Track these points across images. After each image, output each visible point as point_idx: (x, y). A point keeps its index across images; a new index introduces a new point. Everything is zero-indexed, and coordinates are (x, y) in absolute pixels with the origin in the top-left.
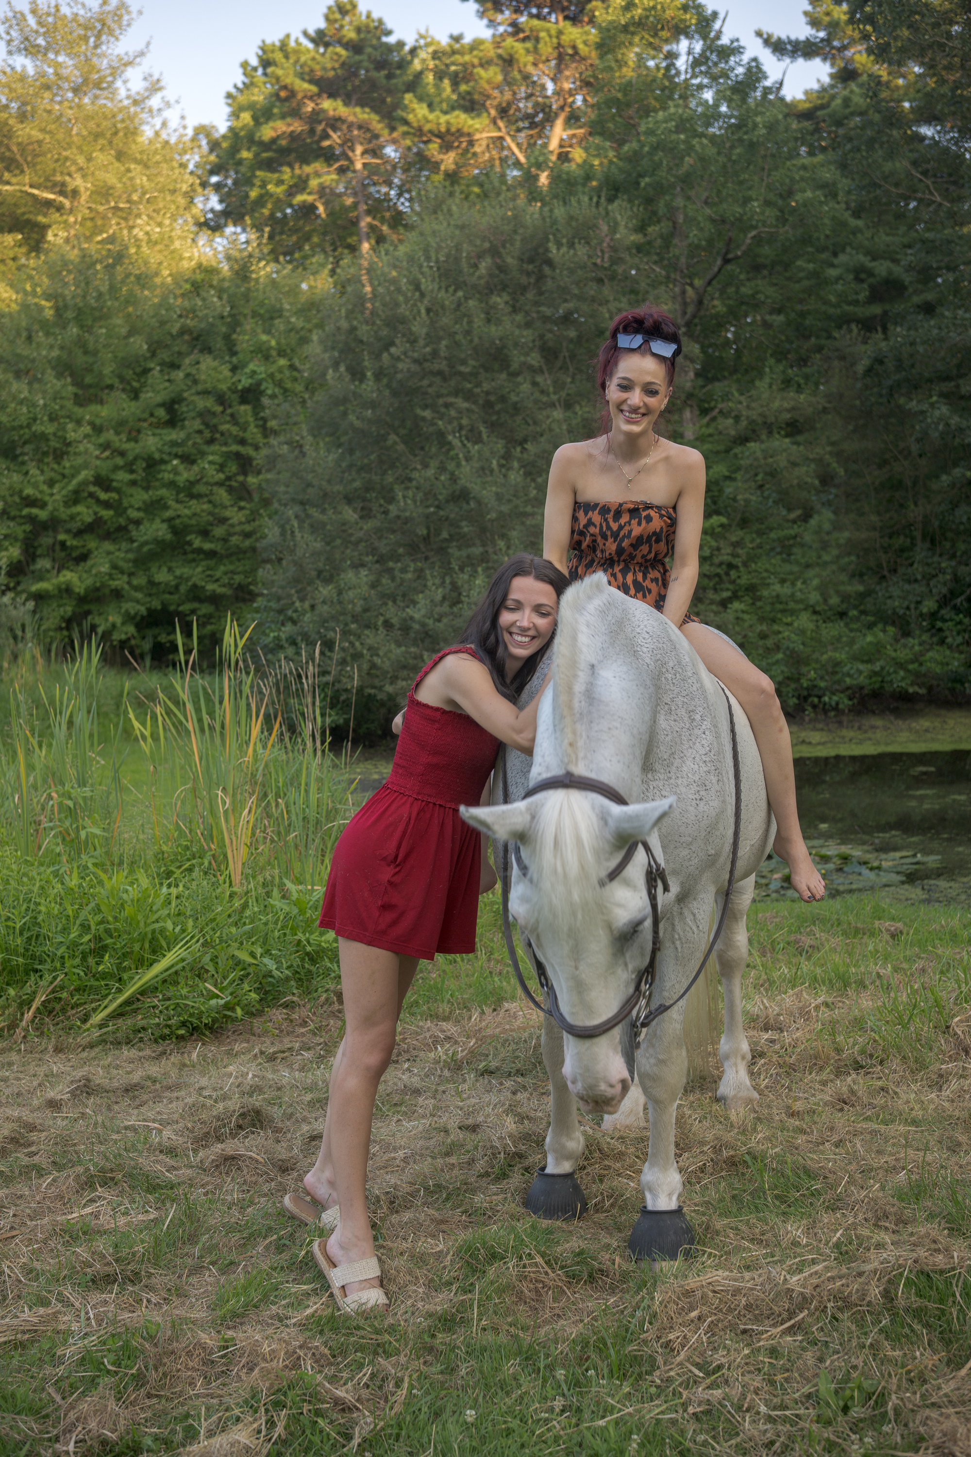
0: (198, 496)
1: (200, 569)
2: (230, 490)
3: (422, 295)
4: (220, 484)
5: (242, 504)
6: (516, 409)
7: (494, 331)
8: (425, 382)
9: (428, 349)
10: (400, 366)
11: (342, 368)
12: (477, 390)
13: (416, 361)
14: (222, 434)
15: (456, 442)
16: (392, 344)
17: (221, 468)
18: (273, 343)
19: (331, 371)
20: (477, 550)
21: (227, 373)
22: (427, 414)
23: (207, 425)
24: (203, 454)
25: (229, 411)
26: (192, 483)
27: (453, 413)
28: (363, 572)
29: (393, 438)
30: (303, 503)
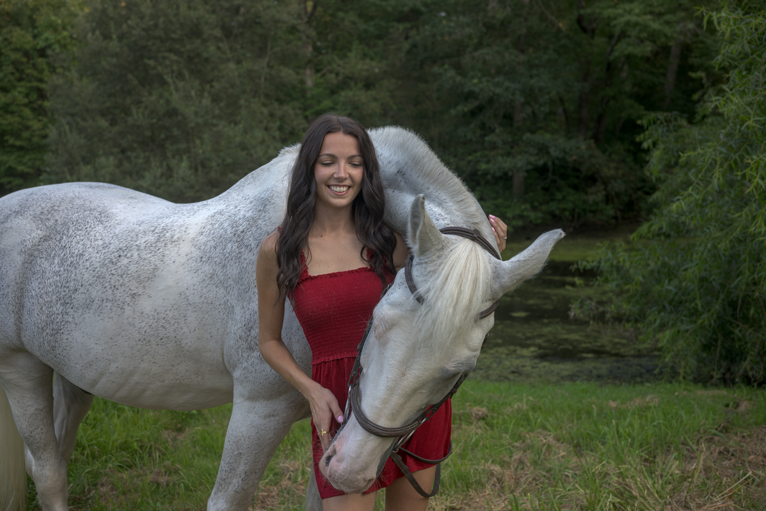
0: (12, 113)
1: (13, 157)
2: (33, 110)
4: (26, 105)
5: (41, 118)
6: (207, 60)
7: (192, 14)
8: (150, 43)
9: (151, 23)
10: (134, 32)
11: (98, 32)
12: (182, 49)
13: (144, 30)
14: (28, 75)
15: (169, 80)
16: (129, 18)
17: (27, 95)
18: (59, 22)
19: (90, 35)
20: (183, 146)
21: (29, 37)
22: (151, 63)
23: (18, 70)
24: (14, 87)
25: (31, 62)
26: (8, 105)
27: (167, 62)
28: (111, 158)
29: (130, 76)
30: (73, 115)
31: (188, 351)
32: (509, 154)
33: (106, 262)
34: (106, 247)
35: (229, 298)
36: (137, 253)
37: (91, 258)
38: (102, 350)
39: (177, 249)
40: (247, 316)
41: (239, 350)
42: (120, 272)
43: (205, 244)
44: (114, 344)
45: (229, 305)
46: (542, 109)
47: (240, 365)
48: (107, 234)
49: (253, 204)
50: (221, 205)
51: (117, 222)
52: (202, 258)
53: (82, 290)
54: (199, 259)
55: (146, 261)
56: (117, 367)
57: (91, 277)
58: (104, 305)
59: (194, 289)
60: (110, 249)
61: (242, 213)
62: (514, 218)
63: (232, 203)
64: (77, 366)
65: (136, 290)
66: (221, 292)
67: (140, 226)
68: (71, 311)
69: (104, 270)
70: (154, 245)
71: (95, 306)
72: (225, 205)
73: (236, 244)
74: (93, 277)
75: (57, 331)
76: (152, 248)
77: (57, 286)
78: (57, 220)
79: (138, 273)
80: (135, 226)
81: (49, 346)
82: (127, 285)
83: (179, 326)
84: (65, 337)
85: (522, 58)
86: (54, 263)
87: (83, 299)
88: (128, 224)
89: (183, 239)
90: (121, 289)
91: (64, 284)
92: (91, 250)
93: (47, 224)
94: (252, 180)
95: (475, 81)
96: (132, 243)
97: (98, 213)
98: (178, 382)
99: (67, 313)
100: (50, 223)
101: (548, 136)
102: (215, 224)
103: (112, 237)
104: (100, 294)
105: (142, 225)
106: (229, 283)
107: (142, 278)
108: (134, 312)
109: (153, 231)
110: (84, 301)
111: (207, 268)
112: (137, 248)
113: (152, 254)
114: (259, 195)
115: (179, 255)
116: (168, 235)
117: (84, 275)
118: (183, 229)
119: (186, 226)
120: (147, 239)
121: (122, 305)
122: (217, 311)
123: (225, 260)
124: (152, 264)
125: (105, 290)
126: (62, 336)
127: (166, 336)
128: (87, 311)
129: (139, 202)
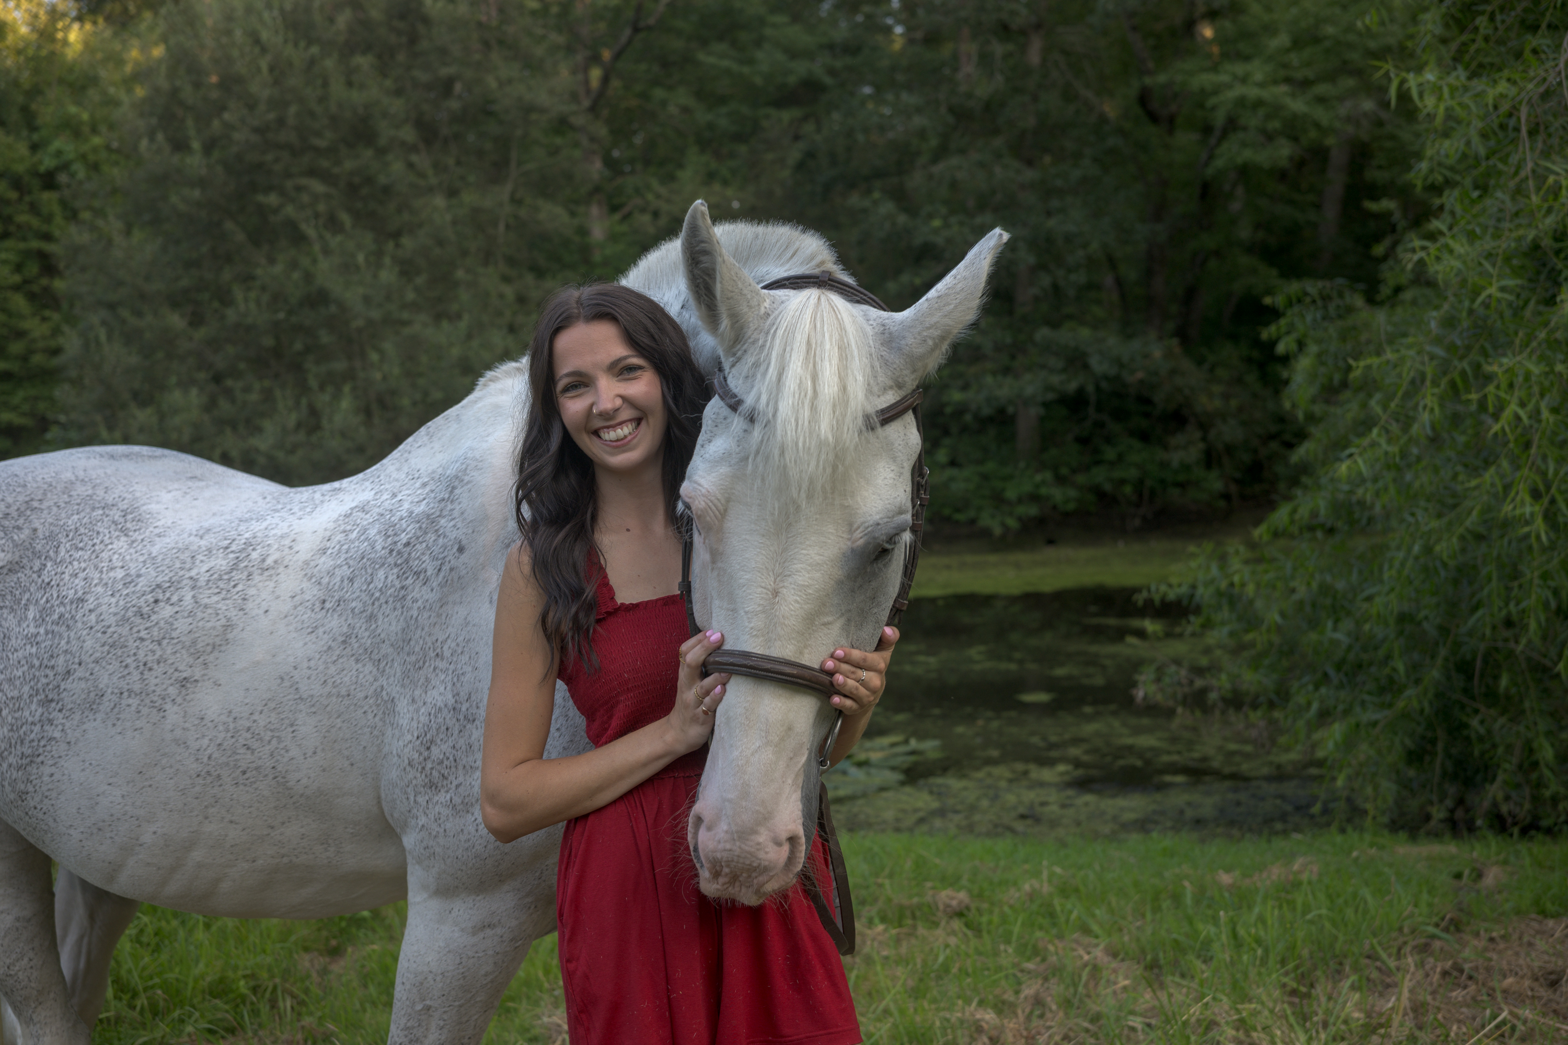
2: (32, 297)
3: (264, 50)
4: (16, 288)
5: (47, 313)
6: (387, 190)
7: (356, 97)
8: (269, 157)
9: (271, 116)
10: (237, 136)
11: (160, 137)
12: (336, 170)
13: (256, 130)
14: (19, 227)
15: (311, 232)
16: (224, 108)
17: (18, 268)
18: (85, 116)
19: (144, 143)
20: (340, 366)
21: (22, 149)
22: (272, 199)
25: (27, 199)
27: (306, 197)
28: (194, 392)
29: (229, 225)
30: (112, 307)
31: (302, 795)
32: (1007, 371)
33: (130, 614)
34: (130, 583)
35: (385, 683)
36: (192, 593)
37: (99, 605)
38: (123, 796)
39: (272, 584)
40: (422, 719)
41: (409, 790)
42: (156, 634)
43: (331, 574)
44: (147, 783)
45: (386, 698)
46: (1073, 277)
47: (413, 822)
48: (134, 556)
49: (428, 489)
50: (366, 493)
51: (157, 531)
52: (324, 602)
53: (80, 673)
54: (318, 604)
55: (209, 611)
56: (155, 833)
57: (98, 644)
58: (124, 702)
59: (309, 668)
60: (138, 588)
61: (406, 506)
62: (1020, 501)
63: (387, 486)
64: (72, 832)
65: (189, 670)
66: (367, 672)
67: (201, 538)
68: (58, 717)
69: (125, 631)
70: (226, 577)
71: (106, 705)
72: (373, 492)
73: (395, 571)
74: (103, 646)
75: (31, 759)
76: (221, 584)
77: (32, 666)
78: (35, 530)
79: (193, 636)
80: (192, 538)
81: (13, 791)
82: (170, 661)
83: (282, 746)
84: (47, 770)
85: (1030, 175)
86: (26, 617)
87: (83, 690)
88: (179, 535)
89: (285, 563)
90: (159, 670)
91: (45, 661)
92: (100, 589)
93: (16, 537)
94: (425, 438)
95: (937, 223)
96: (181, 573)
97: (119, 513)
98: (285, 860)
99: (51, 722)
100: (22, 536)
101: (1085, 333)
102: (351, 531)
103: (144, 562)
104: (115, 679)
105: (206, 537)
106: (383, 652)
107: (200, 645)
108: (184, 717)
109: (227, 548)
110: (83, 696)
111: (335, 623)
112: (191, 583)
113: (222, 596)
114: (440, 471)
115: (278, 597)
116: (255, 555)
117: (84, 641)
118: (287, 542)
119: (292, 536)
120: (212, 564)
121: (160, 702)
122: (360, 712)
123: (373, 604)
124: (221, 616)
125: (126, 672)
126: (42, 768)
127: (254, 765)
128: (91, 717)
129: (207, 486)
